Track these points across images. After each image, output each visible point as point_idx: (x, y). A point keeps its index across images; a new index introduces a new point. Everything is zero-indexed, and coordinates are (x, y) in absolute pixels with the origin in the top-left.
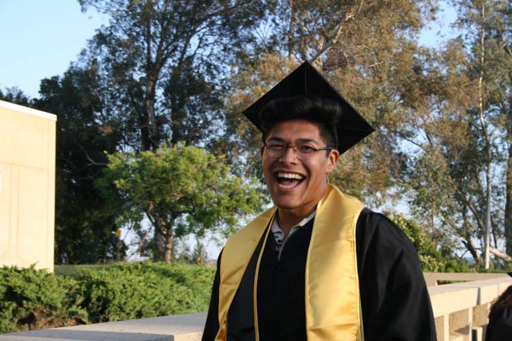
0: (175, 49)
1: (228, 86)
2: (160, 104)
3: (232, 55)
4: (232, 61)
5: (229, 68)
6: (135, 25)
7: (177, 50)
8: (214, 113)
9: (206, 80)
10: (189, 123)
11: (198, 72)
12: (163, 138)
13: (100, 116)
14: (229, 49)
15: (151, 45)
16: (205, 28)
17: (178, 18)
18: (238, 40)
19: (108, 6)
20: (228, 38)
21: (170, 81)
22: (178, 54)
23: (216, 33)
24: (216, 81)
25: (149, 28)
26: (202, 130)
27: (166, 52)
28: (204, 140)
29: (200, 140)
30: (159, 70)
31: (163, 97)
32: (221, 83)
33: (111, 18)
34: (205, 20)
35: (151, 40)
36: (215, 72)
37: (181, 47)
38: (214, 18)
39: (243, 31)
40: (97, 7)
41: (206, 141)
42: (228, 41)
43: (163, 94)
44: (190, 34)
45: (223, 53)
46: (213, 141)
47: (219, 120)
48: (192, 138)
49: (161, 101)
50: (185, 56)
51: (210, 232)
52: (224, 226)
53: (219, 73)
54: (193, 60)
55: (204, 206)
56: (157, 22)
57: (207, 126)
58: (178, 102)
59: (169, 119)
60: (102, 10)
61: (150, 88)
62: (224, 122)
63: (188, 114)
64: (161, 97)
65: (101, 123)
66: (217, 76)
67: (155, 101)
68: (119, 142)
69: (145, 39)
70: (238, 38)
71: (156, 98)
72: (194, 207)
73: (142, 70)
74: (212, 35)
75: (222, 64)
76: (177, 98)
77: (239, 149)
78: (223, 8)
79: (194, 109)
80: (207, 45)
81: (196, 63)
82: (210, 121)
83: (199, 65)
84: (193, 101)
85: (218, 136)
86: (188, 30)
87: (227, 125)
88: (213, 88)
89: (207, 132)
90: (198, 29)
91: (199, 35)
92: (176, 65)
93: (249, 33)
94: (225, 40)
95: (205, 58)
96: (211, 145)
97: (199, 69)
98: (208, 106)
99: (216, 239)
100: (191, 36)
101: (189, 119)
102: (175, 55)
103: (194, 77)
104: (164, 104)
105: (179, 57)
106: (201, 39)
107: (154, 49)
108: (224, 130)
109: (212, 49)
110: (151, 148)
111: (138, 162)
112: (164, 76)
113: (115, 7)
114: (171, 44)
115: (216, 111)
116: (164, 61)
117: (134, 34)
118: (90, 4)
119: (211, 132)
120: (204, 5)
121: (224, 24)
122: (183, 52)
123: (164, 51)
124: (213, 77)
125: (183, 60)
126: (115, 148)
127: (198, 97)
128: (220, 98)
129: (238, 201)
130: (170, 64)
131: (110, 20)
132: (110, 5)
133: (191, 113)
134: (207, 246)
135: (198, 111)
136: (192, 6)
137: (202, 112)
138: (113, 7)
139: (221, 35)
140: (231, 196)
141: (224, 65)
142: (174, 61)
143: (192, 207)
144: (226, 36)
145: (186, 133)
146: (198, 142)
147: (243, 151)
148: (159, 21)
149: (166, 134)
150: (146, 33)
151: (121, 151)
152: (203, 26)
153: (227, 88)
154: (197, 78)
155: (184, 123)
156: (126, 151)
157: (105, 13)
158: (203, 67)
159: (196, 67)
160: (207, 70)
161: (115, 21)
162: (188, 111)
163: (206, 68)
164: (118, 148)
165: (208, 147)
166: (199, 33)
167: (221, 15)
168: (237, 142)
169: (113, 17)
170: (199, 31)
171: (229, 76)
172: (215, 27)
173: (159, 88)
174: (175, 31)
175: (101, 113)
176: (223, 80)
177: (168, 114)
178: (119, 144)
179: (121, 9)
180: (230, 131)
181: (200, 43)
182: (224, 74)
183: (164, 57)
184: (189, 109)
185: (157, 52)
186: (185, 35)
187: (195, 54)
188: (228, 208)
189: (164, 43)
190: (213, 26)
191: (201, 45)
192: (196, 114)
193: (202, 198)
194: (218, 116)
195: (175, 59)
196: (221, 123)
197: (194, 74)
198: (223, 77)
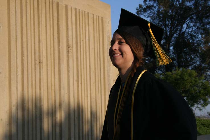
0: (177, 30)
1: (200, 43)
2: (172, 53)
3: (201, 30)
4: (201, 33)
5: (200, 36)
6: (160, 21)
7: (178, 30)
8: (194, 55)
9: (190, 41)
10: (184, 60)
11: (187, 38)
12: (174, 67)
13: (147, 59)
14: (200, 28)
15: (167, 29)
16: (189, 20)
17: (177, 17)
18: (203, 24)
19: (148, 15)
20: (199, 24)
21: (175, 43)
22: (178, 32)
23: (194, 22)
24: (195, 42)
25: (166, 22)
26: (190, 62)
27: (173, 31)
28: (191, 66)
29: (189, 67)
30: (171, 39)
31: (173, 50)
32: (197, 42)
33: (150, 19)
34: (189, 17)
35: (167, 27)
36: (194, 38)
37: (179, 29)
38: (192, 16)
39: (205, 20)
40: (144, 15)
41: (192, 67)
42: (199, 25)
43: (173, 48)
44: (183, 23)
45: (197, 30)
46: (195, 66)
47: (197, 58)
48: (186, 66)
49: (172, 52)
50: (181, 32)
51: (196, 104)
52: (202, 102)
53: (196, 38)
54: (185, 34)
55: (193, 94)
56: (169, 19)
57: (192, 60)
58: (179, 51)
59: (176, 59)
60: (146, 17)
61: (167, 47)
62: (199, 58)
63: (184, 56)
64: (172, 50)
65: (148, 62)
66: (195, 40)
67: (170, 52)
68: (156, 69)
69: (164, 27)
70: (203, 23)
71: (170, 50)
72: (189, 94)
73: (164, 39)
74: (192, 23)
75: (197, 34)
76: (179, 50)
77: (206, 69)
78: (196, 11)
79: (186, 54)
80: (190, 27)
81: (186, 35)
82: (193, 59)
83: (187, 35)
84: (185, 51)
85: (197, 64)
86: (182, 21)
87: (201, 60)
88: (194, 45)
89: (192, 63)
90: (186, 21)
91: (186, 23)
92: (178, 36)
93: (208, 20)
94: (198, 25)
95: (190, 33)
96: (194, 68)
97: (187, 37)
98: (192, 52)
99: (199, 107)
100: (183, 24)
101: (184, 58)
102: (177, 32)
103: (185, 41)
104: (173, 53)
105: (178, 33)
106: (187, 25)
107: (168, 31)
108: (199, 62)
109: (192, 29)
110: (169, 71)
111: (164, 77)
112: (173, 41)
113: (151, 15)
114: (175, 28)
115: (196, 54)
116: (173, 35)
117: (160, 25)
118: (141, 14)
119: (194, 63)
120: (188, 11)
121: (197, 18)
122: (180, 31)
123: (172, 31)
124: (193, 40)
125: (181, 34)
126: (154, 72)
127: (187, 49)
128: (197, 48)
129: (207, 91)
130: (175, 36)
131: (150, 20)
132: (150, 14)
133: (185, 56)
134: (195, 110)
135: (188, 55)
136: (183, 12)
137: (190, 55)
138: (150, 15)
139: (196, 23)
140: (205, 89)
141: (198, 35)
142: (176, 35)
143: (188, 94)
144: (198, 23)
145: (183, 64)
146: (189, 68)
147: (208, 70)
148: (170, 19)
149: (175, 65)
150: (165, 24)
151: (157, 73)
152: (188, 19)
153: (199, 44)
154: (187, 41)
155: (182, 60)
156: (159, 73)
157: (147, 17)
158: (189, 36)
159: (186, 36)
160: (190, 38)
161: (152, 20)
162: (184, 55)
163: (190, 36)
164: (155, 72)
165: (193, 69)
166: (186, 22)
167: (195, 14)
168: (205, 66)
169: (151, 18)
170: (187, 21)
171: (200, 39)
172: (193, 19)
173: (171, 46)
174: (176, 22)
175: (148, 58)
176: (197, 41)
177: (175, 57)
178: (156, 70)
179: (154, 15)
180: (202, 62)
181: (187, 26)
182: (198, 38)
183: (172, 33)
184: (184, 54)
185: (170, 31)
186: (181, 24)
187: (185, 31)
188: (203, 94)
189: (172, 28)
190: (192, 19)
191: (188, 27)
192: (187, 56)
193: (192, 91)
194: (196, 56)
195: (177, 34)
196: (198, 59)
197: (185, 39)
198: (198, 40)
